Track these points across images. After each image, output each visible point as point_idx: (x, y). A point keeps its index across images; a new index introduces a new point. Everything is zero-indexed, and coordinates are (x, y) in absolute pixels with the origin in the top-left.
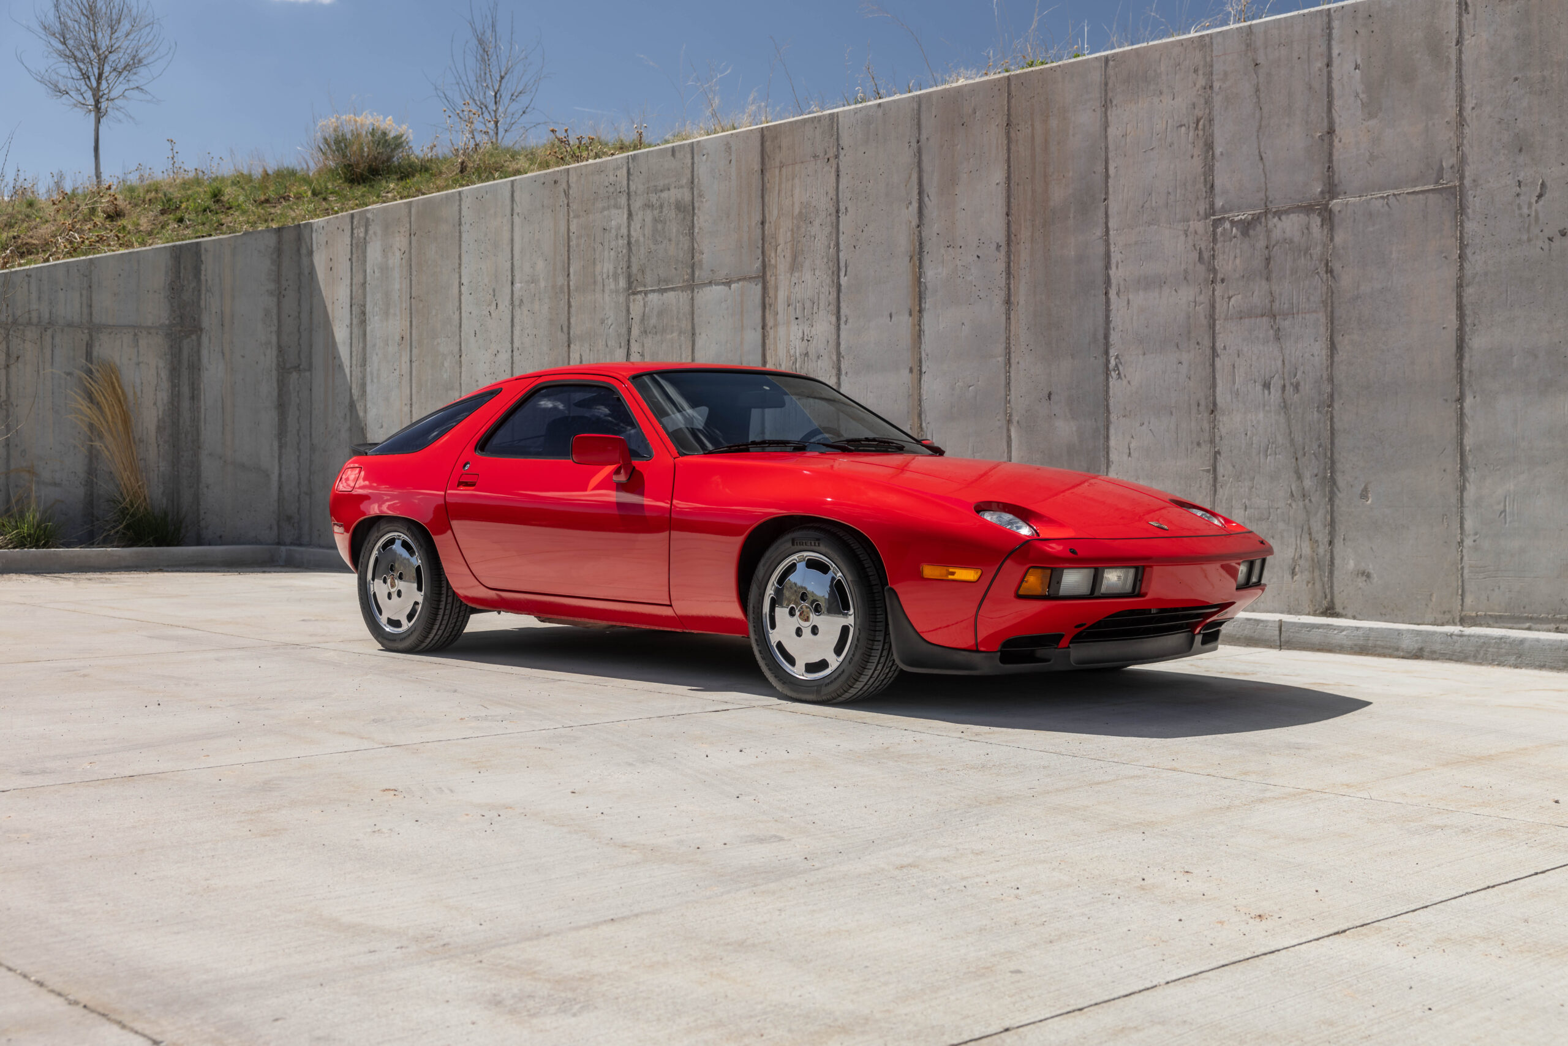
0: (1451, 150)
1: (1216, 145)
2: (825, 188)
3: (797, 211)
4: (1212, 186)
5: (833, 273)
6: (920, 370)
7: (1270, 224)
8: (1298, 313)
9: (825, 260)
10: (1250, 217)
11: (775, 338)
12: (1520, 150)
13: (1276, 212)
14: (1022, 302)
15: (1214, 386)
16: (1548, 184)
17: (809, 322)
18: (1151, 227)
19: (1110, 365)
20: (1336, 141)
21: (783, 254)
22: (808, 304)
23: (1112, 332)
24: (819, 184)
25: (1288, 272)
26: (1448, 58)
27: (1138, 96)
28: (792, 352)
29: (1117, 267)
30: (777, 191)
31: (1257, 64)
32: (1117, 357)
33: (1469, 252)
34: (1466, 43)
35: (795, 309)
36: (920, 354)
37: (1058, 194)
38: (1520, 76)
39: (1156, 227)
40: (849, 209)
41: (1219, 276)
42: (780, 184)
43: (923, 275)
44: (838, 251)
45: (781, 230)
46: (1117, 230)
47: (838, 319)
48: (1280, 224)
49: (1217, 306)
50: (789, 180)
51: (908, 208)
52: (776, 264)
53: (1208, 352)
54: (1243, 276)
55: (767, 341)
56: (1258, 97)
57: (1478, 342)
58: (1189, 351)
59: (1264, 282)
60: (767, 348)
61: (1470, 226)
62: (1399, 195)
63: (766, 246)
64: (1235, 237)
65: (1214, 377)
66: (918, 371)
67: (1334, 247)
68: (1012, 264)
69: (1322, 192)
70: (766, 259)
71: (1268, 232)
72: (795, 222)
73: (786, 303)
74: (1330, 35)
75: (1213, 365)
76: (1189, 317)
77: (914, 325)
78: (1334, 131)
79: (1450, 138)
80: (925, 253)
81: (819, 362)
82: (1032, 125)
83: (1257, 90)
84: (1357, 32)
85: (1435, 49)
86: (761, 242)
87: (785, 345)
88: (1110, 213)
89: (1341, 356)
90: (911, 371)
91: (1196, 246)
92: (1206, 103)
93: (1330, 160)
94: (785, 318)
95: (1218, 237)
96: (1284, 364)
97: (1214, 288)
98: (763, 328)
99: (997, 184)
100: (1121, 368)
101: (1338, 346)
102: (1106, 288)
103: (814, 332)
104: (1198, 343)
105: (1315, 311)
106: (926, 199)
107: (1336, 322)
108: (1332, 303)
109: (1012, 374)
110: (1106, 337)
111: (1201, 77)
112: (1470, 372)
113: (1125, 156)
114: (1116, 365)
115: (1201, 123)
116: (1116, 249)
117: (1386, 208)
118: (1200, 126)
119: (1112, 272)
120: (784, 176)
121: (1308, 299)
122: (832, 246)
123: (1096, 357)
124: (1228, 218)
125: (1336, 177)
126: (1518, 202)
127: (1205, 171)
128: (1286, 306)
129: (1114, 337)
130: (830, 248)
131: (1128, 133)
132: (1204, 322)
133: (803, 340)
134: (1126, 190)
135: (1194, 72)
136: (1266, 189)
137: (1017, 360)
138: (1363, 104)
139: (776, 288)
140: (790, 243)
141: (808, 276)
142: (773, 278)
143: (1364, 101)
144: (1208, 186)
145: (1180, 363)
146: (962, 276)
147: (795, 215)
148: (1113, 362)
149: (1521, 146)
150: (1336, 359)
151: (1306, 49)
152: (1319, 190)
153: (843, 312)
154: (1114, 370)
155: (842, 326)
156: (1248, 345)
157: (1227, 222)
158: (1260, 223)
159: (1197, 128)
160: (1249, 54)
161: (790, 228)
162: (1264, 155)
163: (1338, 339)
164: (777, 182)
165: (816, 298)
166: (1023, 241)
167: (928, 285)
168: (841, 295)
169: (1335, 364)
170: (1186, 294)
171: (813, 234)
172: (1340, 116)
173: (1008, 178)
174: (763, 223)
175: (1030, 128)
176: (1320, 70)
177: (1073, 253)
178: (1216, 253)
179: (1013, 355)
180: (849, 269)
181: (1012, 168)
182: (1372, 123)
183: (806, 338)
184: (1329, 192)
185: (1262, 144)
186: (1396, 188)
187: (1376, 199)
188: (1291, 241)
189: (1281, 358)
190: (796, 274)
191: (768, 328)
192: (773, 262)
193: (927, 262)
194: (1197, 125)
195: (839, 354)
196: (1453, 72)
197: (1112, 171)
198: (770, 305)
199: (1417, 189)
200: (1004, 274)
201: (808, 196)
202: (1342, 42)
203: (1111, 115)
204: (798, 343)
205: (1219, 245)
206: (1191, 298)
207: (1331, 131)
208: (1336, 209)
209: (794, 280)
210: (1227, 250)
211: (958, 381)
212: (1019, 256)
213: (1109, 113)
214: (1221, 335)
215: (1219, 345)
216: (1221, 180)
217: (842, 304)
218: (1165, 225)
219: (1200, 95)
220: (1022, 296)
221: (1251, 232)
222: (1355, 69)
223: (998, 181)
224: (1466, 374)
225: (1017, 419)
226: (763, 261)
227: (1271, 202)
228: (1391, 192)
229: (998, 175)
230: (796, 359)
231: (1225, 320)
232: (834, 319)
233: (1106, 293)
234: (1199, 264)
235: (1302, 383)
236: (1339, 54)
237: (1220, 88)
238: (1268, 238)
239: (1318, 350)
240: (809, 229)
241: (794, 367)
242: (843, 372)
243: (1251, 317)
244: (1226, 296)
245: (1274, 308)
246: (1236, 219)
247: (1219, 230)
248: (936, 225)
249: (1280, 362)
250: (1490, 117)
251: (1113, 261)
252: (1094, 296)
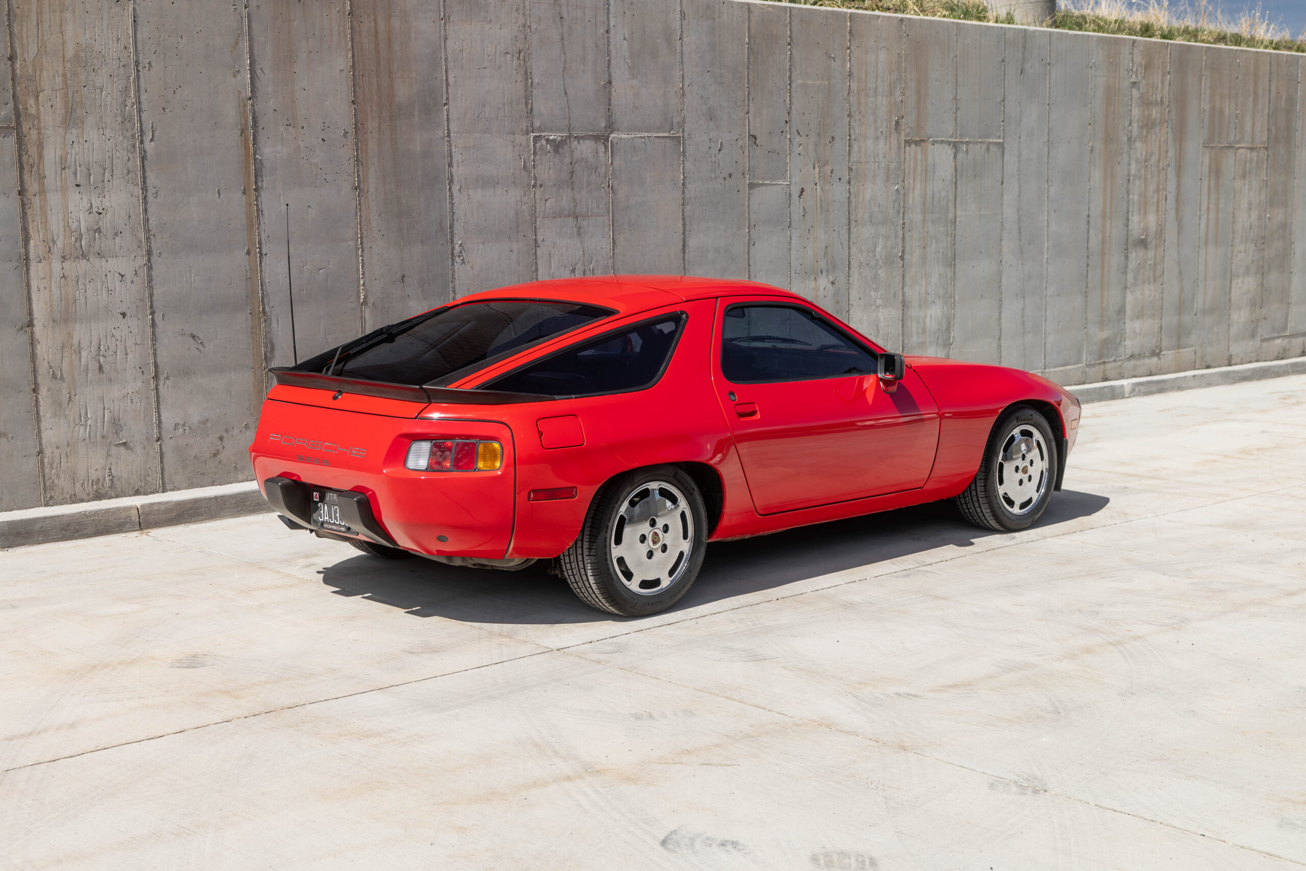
0: (678, 111)
1: (533, 73)
2: (115, 33)
3: (70, 52)
4: (531, 109)
5: (133, 136)
6: (260, 253)
7: (572, 146)
8: (592, 216)
9: (120, 119)
10: (559, 138)
11: (43, 209)
12: (711, 119)
13: (576, 137)
14: (372, 190)
15: (537, 270)
16: (723, 143)
17: (98, 191)
18: (486, 134)
19: (455, 252)
20: (613, 90)
21: (50, 103)
22: (96, 170)
23: (455, 222)
24: (105, 26)
25: (585, 184)
26: (675, 47)
27: (472, 19)
28: (74, 226)
29: (458, 166)
30: (35, 22)
31: (561, 18)
32: (461, 245)
33: (687, 182)
34: (684, 40)
35: (75, 174)
36: (259, 235)
37: (403, 92)
38: (710, 69)
39: (489, 135)
40: (153, 64)
41: (539, 182)
42: (40, 13)
43: (258, 152)
44: (140, 111)
45: (45, 73)
46: (457, 133)
47: (145, 189)
48: (579, 147)
49: (538, 206)
50: (54, 11)
51: (235, 76)
52: (39, 115)
53: (532, 243)
54: (555, 184)
55: (29, 212)
56: (563, 44)
57: (692, 242)
58: (518, 242)
59: (569, 191)
60: (30, 220)
61: (688, 165)
62: (651, 137)
63: (19, 89)
64: (549, 152)
65: (536, 263)
66: (256, 253)
67: (613, 169)
68: (360, 151)
69: (605, 127)
70: (21, 107)
71: (572, 151)
72: (69, 66)
73: (59, 165)
74: (608, 9)
75: (536, 254)
76: (518, 214)
77: (250, 204)
78: (611, 83)
79: (677, 103)
80: (260, 128)
81: (118, 240)
82: (376, 22)
83: (562, 38)
84: (624, 13)
85: (668, 39)
86: (11, 83)
87: (61, 217)
88: (450, 117)
89: (619, 249)
90: (248, 253)
91: (521, 155)
92: (526, 38)
93: (610, 105)
94: (59, 183)
95: (537, 150)
96: (584, 254)
97: (534, 192)
98: (21, 193)
99: (341, 70)
100: (464, 254)
101: (617, 242)
102: (449, 184)
103: (106, 203)
104: (524, 236)
105: (602, 216)
106: (258, 71)
107: (615, 225)
108: (613, 209)
109: (365, 258)
110: (452, 226)
111: (521, 15)
112: (689, 262)
113: (462, 69)
114: (461, 252)
115: (522, 54)
116: (457, 149)
117: (644, 146)
118: (522, 57)
119: (454, 170)
120: (47, 6)
121: (598, 206)
122: (129, 103)
123: (442, 244)
124: (545, 136)
125: (613, 117)
126: (710, 152)
127: (526, 95)
128: (584, 210)
129: (458, 228)
130: (126, 105)
131: (464, 49)
132: (528, 218)
133: (90, 213)
134: (464, 99)
135: (516, 10)
136: (569, 118)
137: (370, 245)
138: (629, 67)
139: (40, 146)
140: (62, 91)
141: (92, 135)
142: (34, 132)
143: (630, 64)
144: (529, 107)
145: (511, 251)
146: (306, 158)
147: (67, 57)
148: (457, 249)
149: (711, 116)
150: (615, 252)
151: (594, 16)
152: (604, 125)
153: (149, 182)
154: (459, 256)
155: (150, 199)
156: (559, 238)
157: (543, 139)
158: (566, 144)
159: (519, 58)
160: (556, 8)
161: (61, 72)
162: (568, 92)
163: (617, 236)
164: (34, 10)
165: (108, 162)
166: (370, 130)
167: (264, 162)
168: (146, 162)
169: (615, 256)
170: (514, 195)
171: (98, 84)
172: (615, 73)
173: (353, 67)
174: (12, 58)
175: (373, 23)
176: (603, 35)
177: (419, 149)
178: (536, 163)
179: (365, 240)
180: (156, 133)
181: (356, 57)
182: (634, 82)
183: (95, 209)
184: (609, 127)
185: (566, 82)
186: (648, 132)
187: (638, 137)
188: (587, 161)
189: (582, 250)
190: (74, 131)
191: (29, 195)
192: (32, 111)
193: (262, 138)
194: (519, 55)
195: (147, 231)
196: (678, 57)
197: (451, 80)
198: (32, 166)
199: (660, 135)
200: (352, 160)
201: (88, 37)
202: (616, 17)
203: (449, 29)
204: (82, 216)
205: (538, 157)
206: (518, 198)
207: (610, 82)
208: (615, 141)
209: (70, 137)
210: (544, 162)
211: (307, 264)
212: (367, 144)
213: (447, 27)
214: (540, 230)
215: (540, 238)
216: (540, 105)
217: (147, 174)
218: (496, 135)
219: (521, 31)
220: (372, 183)
221: (560, 150)
222: (624, 39)
223: (341, 68)
224: (686, 263)
225: (372, 300)
226: (16, 108)
227: (573, 129)
228: (647, 134)
229: (341, 62)
230: (81, 234)
231: (543, 217)
232: (138, 191)
233: (450, 188)
234: (523, 171)
235: (596, 269)
236: (614, 26)
237: (536, 29)
238: (572, 156)
239: (604, 245)
240: (92, 78)
241: (78, 245)
242: (155, 252)
243: (561, 217)
244: (544, 199)
245: (576, 211)
246: (551, 138)
247: (538, 145)
248: (272, 101)
249: (581, 253)
250: (697, 94)
251: (455, 160)
252: (439, 189)
